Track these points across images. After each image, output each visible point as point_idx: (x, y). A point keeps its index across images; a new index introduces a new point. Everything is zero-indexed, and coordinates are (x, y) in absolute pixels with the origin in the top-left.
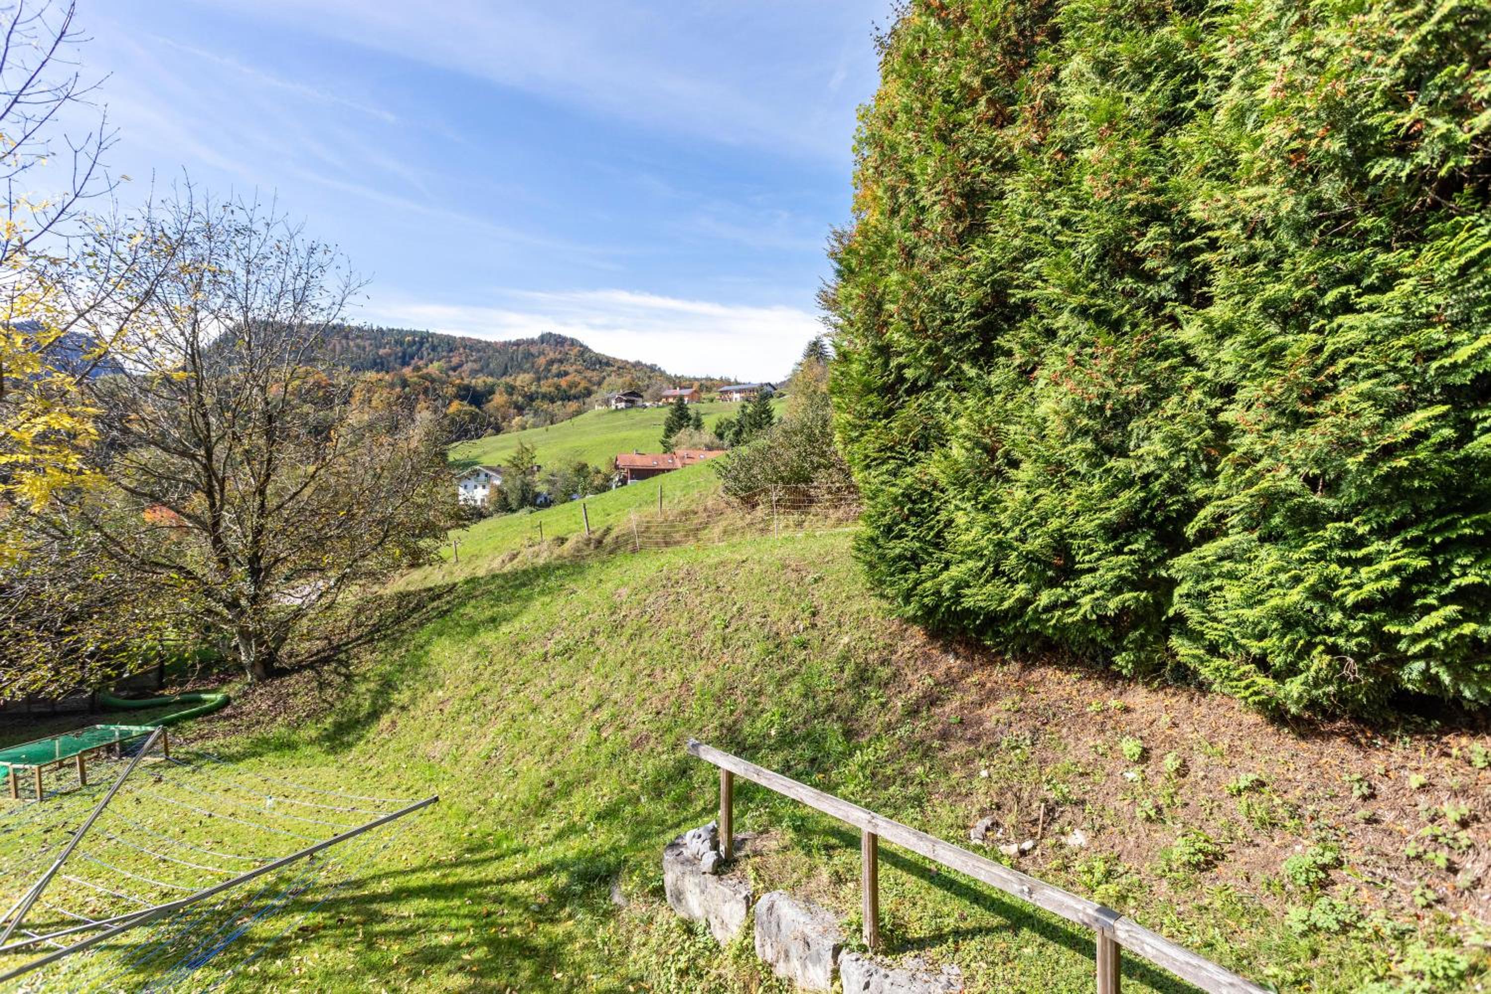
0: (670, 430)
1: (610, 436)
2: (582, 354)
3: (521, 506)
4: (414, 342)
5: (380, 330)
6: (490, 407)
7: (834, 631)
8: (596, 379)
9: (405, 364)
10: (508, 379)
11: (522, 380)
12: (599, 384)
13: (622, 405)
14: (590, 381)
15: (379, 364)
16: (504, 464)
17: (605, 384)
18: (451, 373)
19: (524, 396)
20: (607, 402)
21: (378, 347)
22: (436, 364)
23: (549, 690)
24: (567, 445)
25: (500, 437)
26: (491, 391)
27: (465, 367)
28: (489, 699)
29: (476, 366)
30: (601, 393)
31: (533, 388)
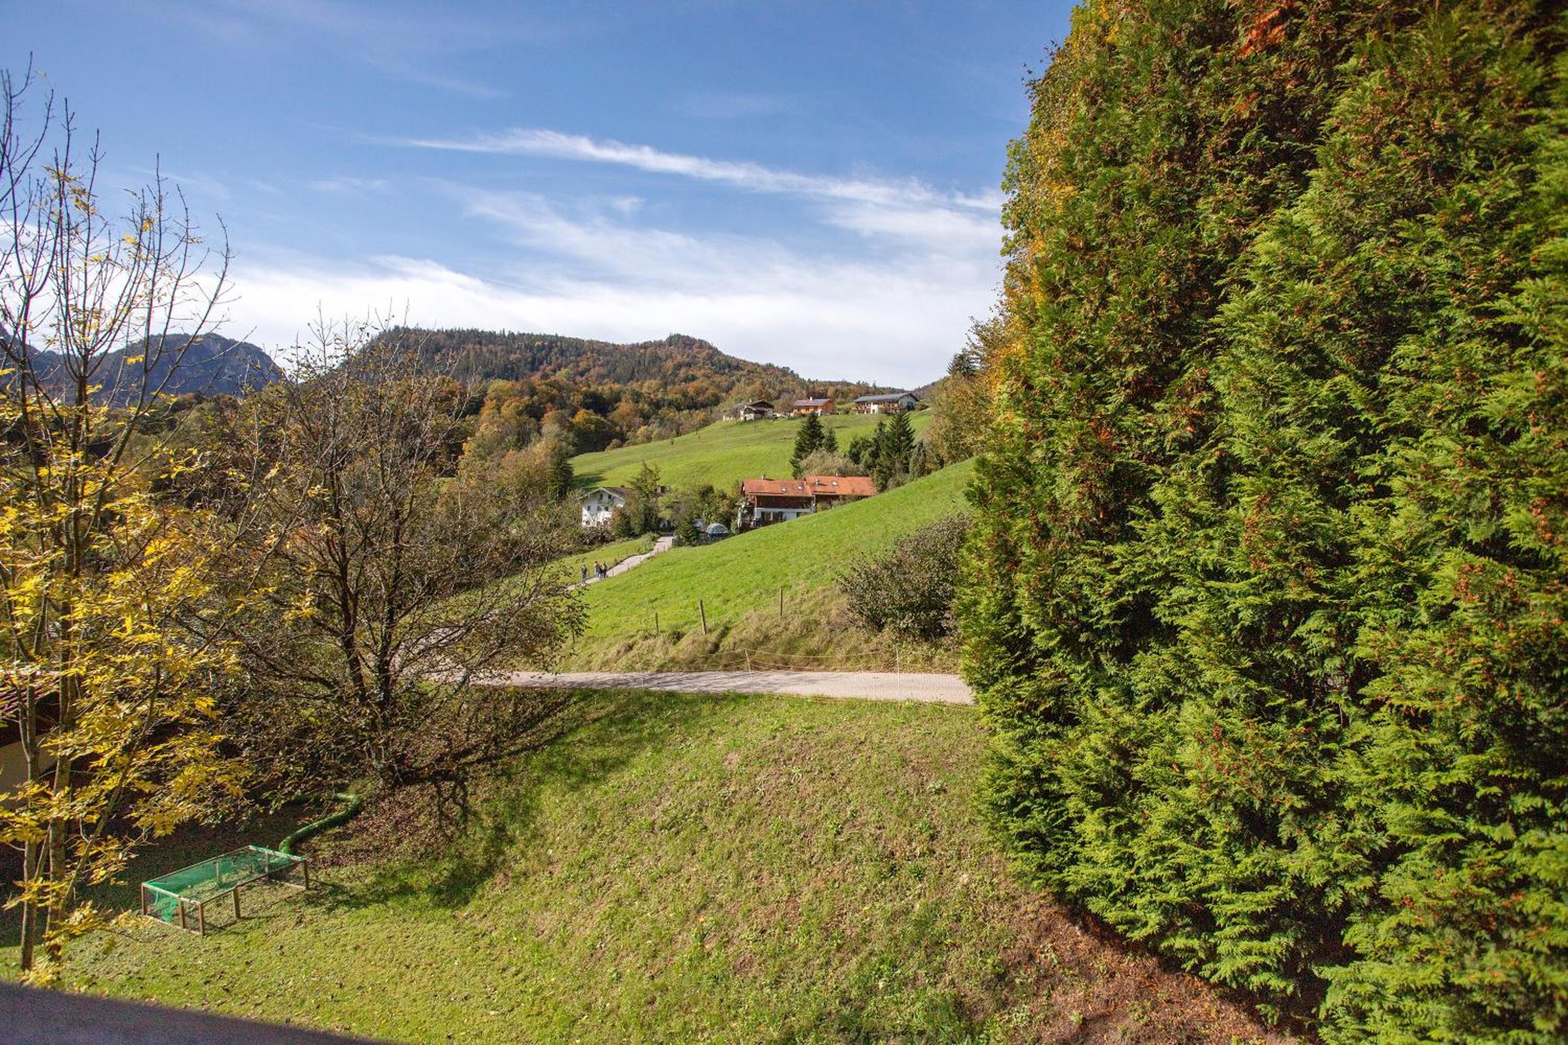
0: (802, 450)
1: (737, 451)
2: (710, 357)
3: (644, 531)
4: (543, 347)
5: (512, 335)
6: (614, 415)
7: (953, 864)
8: (725, 384)
9: (534, 369)
10: (635, 385)
11: (648, 386)
12: (728, 390)
13: (751, 416)
14: (718, 386)
15: (508, 372)
16: (628, 485)
17: (733, 393)
18: (578, 379)
19: (651, 403)
20: (735, 413)
21: (509, 352)
22: (564, 371)
23: (655, 872)
24: (693, 461)
25: (624, 450)
26: (618, 399)
27: (592, 372)
28: (596, 869)
29: (603, 371)
30: (729, 403)
31: (660, 395)
